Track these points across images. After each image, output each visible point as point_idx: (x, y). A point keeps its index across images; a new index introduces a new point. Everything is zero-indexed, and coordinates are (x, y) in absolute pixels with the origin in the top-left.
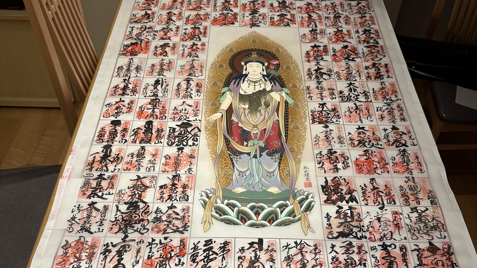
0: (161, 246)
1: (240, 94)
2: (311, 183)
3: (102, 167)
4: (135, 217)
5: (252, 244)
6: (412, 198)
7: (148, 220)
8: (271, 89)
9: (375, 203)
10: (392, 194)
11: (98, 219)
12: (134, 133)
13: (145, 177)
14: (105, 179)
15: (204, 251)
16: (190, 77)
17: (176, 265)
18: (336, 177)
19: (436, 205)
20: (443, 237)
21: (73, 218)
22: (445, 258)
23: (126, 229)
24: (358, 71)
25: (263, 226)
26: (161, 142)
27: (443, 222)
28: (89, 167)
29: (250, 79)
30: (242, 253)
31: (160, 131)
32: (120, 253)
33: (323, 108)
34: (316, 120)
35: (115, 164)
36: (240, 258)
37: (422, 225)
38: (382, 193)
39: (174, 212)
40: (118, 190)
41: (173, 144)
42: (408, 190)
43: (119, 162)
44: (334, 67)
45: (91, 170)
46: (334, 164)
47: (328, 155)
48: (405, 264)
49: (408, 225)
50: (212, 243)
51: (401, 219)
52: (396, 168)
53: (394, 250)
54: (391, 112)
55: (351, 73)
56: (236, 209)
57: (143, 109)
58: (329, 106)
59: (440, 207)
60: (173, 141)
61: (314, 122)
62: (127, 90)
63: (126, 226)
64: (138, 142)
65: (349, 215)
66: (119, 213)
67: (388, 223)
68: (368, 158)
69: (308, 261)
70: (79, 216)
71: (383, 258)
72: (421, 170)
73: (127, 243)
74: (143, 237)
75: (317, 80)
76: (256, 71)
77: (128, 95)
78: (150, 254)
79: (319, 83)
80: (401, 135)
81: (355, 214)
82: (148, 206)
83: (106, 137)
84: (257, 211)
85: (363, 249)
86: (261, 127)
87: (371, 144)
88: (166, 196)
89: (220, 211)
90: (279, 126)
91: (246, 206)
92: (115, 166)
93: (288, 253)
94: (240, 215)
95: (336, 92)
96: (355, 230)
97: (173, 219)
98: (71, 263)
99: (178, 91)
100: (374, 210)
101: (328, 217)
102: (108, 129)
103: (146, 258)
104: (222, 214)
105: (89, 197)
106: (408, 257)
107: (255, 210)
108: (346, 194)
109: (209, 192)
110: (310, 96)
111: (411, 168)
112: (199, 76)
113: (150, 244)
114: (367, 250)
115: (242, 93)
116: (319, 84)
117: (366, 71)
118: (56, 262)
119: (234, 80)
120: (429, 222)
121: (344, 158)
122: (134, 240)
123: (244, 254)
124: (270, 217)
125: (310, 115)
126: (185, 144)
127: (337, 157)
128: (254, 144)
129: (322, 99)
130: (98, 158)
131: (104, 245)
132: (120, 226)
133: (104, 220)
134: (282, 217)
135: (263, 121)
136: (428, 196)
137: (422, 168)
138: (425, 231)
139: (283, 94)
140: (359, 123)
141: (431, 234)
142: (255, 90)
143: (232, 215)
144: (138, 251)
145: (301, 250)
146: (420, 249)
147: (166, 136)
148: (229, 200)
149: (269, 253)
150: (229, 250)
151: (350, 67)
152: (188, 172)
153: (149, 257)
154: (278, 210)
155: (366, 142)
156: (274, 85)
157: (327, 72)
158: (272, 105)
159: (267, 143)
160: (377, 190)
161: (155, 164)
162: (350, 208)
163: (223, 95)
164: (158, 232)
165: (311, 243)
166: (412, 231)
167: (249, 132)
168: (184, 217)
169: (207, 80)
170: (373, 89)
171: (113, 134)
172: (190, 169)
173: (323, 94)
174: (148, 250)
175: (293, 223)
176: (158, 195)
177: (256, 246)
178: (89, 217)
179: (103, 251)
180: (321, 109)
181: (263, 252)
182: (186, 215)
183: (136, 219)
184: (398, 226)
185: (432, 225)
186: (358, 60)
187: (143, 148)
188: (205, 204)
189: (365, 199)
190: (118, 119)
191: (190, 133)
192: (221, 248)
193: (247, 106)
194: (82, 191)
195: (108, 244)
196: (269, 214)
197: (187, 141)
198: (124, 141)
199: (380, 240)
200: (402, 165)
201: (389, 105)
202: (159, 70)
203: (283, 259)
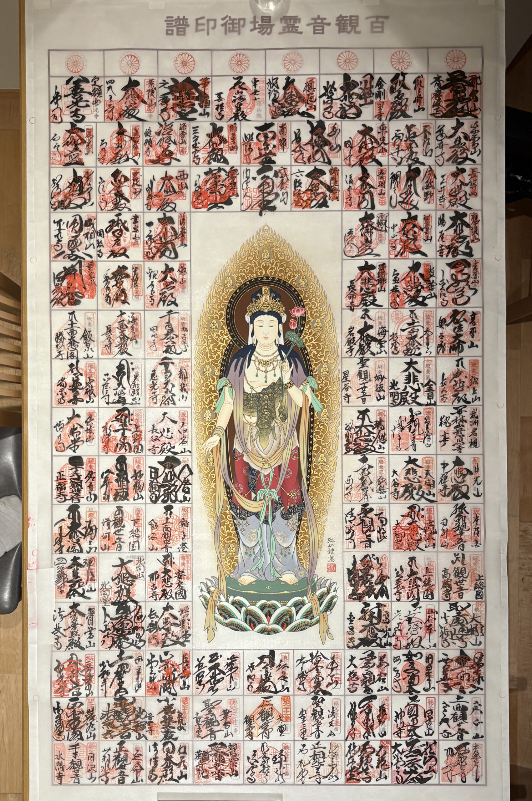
0: (162, 664)
1: (245, 393)
2: (335, 566)
3: (74, 547)
4: (128, 624)
5: (262, 658)
6: (455, 588)
7: (143, 628)
8: (291, 381)
9: (408, 598)
10: (432, 583)
11: (85, 628)
12: (104, 482)
13: (130, 561)
14: (81, 566)
15: (210, 669)
16: (168, 355)
17: (181, 689)
18: (368, 555)
19: (482, 598)
20: (478, 643)
21: (57, 629)
22: (473, 670)
23: (120, 642)
24: (427, 331)
25: (275, 631)
26: (142, 497)
27: (483, 624)
28: (57, 546)
29: (260, 357)
30: (251, 671)
31: (138, 474)
32: (119, 675)
33: (363, 419)
34: (352, 446)
35: (88, 538)
36: (249, 677)
37: (458, 627)
38: (421, 580)
39: (172, 615)
40: (101, 583)
41: (157, 498)
42: (452, 577)
43: (93, 535)
44: (390, 321)
45: (60, 550)
46: (367, 534)
47: (362, 515)
48: (427, 678)
49: (441, 628)
50: (217, 658)
51: (435, 619)
52: (446, 540)
53: (419, 661)
54: (459, 429)
55: (416, 336)
56: (244, 609)
57: (108, 431)
58: (373, 416)
59: (485, 602)
60: (157, 493)
61: (348, 450)
62: (80, 391)
63: (119, 638)
64: (111, 498)
65: (376, 615)
66: (107, 619)
67: (419, 624)
68: (413, 522)
69: (323, 679)
70: (63, 625)
71: (405, 671)
72: (477, 542)
73: (124, 662)
74: (141, 653)
75: (361, 356)
76: (268, 336)
77: (83, 401)
78: (152, 676)
79: (363, 362)
80: (464, 476)
81: (383, 613)
82: (140, 607)
83: (68, 491)
84: (269, 611)
85: (385, 660)
86: (275, 464)
87: (420, 493)
88: (159, 591)
89: (225, 613)
90: (299, 459)
91: (255, 605)
92: (90, 542)
93: (302, 668)
94: (249, 617)
95: (386, 385)
96: (380, 635)
97: (171, 625)
98: (70, 690)
99: (153, 391)
100: (406, 607)
101: (351, 618)
102: (68, 473)
103: (148, 680)
104: (227, 617)
105: (68, 596)
106: (432, 670)
107: (266, 610)
108: (376, 584)
109: (209, 584)
110: (347, 394)
111: (464, 539)
112: (181, 353)
113: (150, 662)
114: (389, 662)
115: (248, 390)
116: (363, 366)
117: (439, 330)
118: (53, 689)
119: (236, 360)
120: (467, 623)
121: (382, 522)
122: (131, 657)
123: (254, 672)
124: (284, 620)
125: (344, 436)
126: (173, 498)
127: (372, 519)
128: (264, 496)
129: (364, 401)
130: (66, 531)
131: (100, 665)
132: (113, 638)
133: (92, 629)
134: (298, 619)
135: (277, 451)
136: (476, 584)
137: (479, 538)
138: (459, 636)
139: (308, 392)
140: (411, 451)
141: (465, 640)
142: (266, 382)
143: (239, 618)
144: (138, 673)
145: (316, 664)
146: (448, 659)
147: (148, 486)
148: (234, 596)
149: (281, 670)
150: (237, 667)
151: (416, 321)
152: (181, 550)
153: (152, 680)
154: (293, 610)
155: (415, 488)
156: (295, 370)
157: (379, 334)
158: (292, 414)
159: (282, 494)
160: (415, 576)
161: (139, 537)
162: (379, 605)
163: (220, 394)
164: (156, 645)
165: (328, 655)
166: (445, 636)
167: (258, 472)
168: (183, 621)
169: (194, 362)
170: (443, 375)
171: (77, 483)
172: (184, 544)
173: (366, 389)
174: (149, 670)
175: (310, 626)
176: (149, 591)
177: (267, 660)
178: (74, 625)
179: (100, 673)
180: (359, 423)
181: (274, 669)
182: (186, 618)
183: (129, 627)
184: (429, 629)
185: (469, 628)
186: (431, 302)
187: (119, 509)
188: (206, 603)
189: (397, 592)
190: (78, 453)
191: (178, 478)
192: (228, 664)
193: (254, 420)
194: (59, 587)
195: (103, 663)
196: (283, 615)
197: (176, 492)
198: (93, 497)
199: (407, 648)
200: (454, 534)
201: (459, 412)
202: (119, 339)
203: (296, 676)
